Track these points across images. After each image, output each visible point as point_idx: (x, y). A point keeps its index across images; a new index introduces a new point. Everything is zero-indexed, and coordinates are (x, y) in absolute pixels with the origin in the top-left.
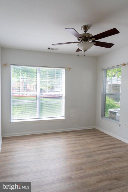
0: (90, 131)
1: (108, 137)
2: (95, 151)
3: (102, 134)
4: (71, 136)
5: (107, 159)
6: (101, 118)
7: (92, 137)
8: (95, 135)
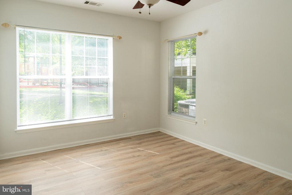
0: (152, 135)
1: (180, 143)
2: (165, 166)
3: (171, 138)
4: (125, 146)
5: (184, 175)
6: (168, 114)
7: (157, 145)
8: (162, 142)
